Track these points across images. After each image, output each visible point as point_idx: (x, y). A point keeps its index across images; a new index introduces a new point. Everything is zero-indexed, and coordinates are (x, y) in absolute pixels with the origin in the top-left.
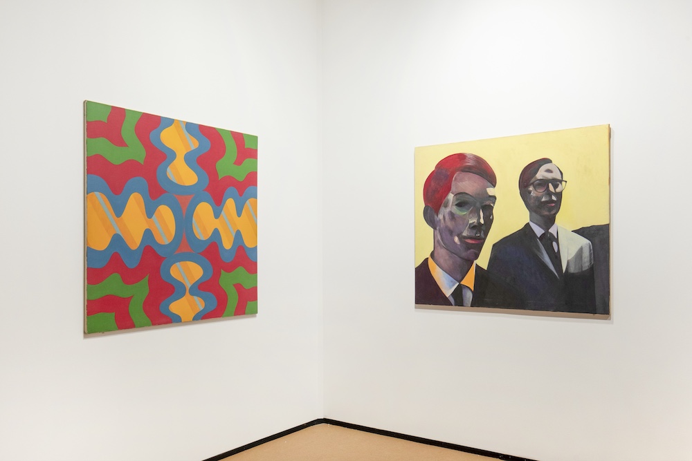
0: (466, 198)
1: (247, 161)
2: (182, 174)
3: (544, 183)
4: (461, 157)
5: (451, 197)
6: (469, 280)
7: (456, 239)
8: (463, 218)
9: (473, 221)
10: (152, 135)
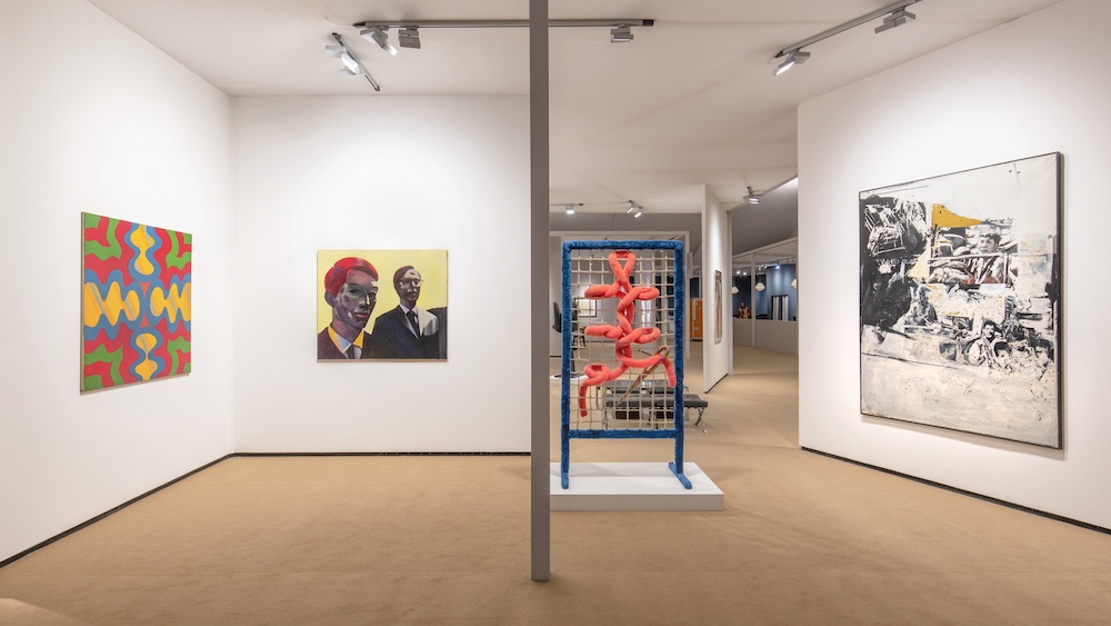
0: (357, 287)
1: (186, 254)
2: (144, 266)
3: (409, 281)
4: (354, 260)
5: (346, 286)
6: (359, 341)
7: (350, 314)
8: (355, 300)
9: (362, 302)
10: (126, 236)
